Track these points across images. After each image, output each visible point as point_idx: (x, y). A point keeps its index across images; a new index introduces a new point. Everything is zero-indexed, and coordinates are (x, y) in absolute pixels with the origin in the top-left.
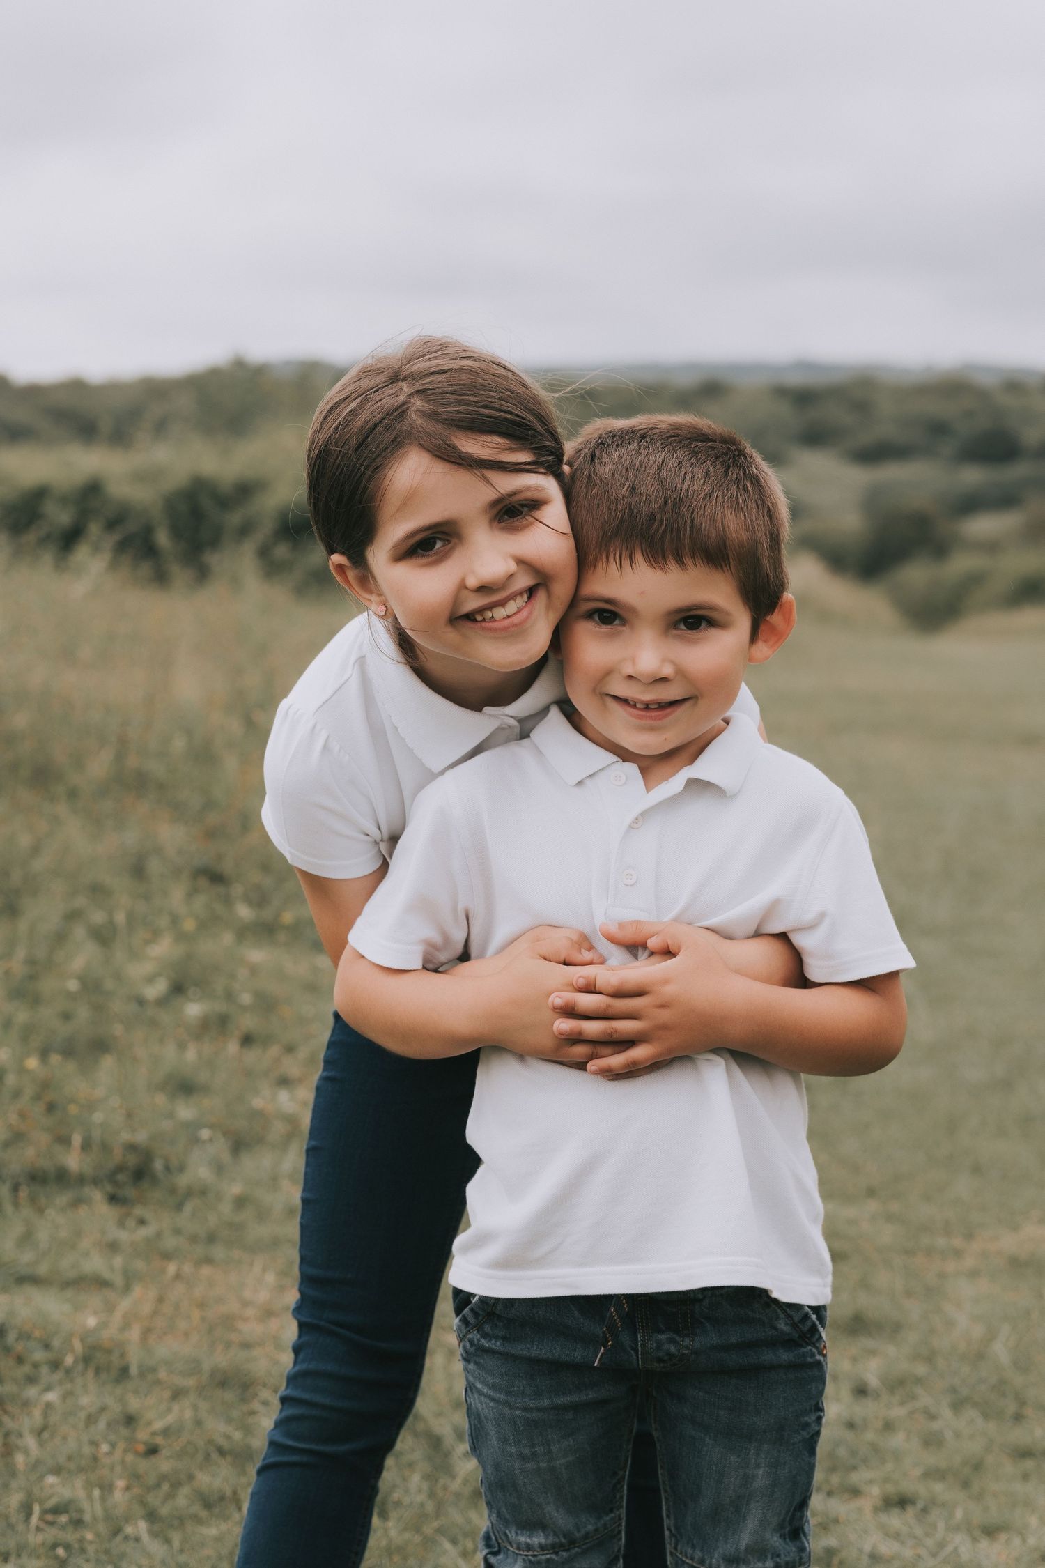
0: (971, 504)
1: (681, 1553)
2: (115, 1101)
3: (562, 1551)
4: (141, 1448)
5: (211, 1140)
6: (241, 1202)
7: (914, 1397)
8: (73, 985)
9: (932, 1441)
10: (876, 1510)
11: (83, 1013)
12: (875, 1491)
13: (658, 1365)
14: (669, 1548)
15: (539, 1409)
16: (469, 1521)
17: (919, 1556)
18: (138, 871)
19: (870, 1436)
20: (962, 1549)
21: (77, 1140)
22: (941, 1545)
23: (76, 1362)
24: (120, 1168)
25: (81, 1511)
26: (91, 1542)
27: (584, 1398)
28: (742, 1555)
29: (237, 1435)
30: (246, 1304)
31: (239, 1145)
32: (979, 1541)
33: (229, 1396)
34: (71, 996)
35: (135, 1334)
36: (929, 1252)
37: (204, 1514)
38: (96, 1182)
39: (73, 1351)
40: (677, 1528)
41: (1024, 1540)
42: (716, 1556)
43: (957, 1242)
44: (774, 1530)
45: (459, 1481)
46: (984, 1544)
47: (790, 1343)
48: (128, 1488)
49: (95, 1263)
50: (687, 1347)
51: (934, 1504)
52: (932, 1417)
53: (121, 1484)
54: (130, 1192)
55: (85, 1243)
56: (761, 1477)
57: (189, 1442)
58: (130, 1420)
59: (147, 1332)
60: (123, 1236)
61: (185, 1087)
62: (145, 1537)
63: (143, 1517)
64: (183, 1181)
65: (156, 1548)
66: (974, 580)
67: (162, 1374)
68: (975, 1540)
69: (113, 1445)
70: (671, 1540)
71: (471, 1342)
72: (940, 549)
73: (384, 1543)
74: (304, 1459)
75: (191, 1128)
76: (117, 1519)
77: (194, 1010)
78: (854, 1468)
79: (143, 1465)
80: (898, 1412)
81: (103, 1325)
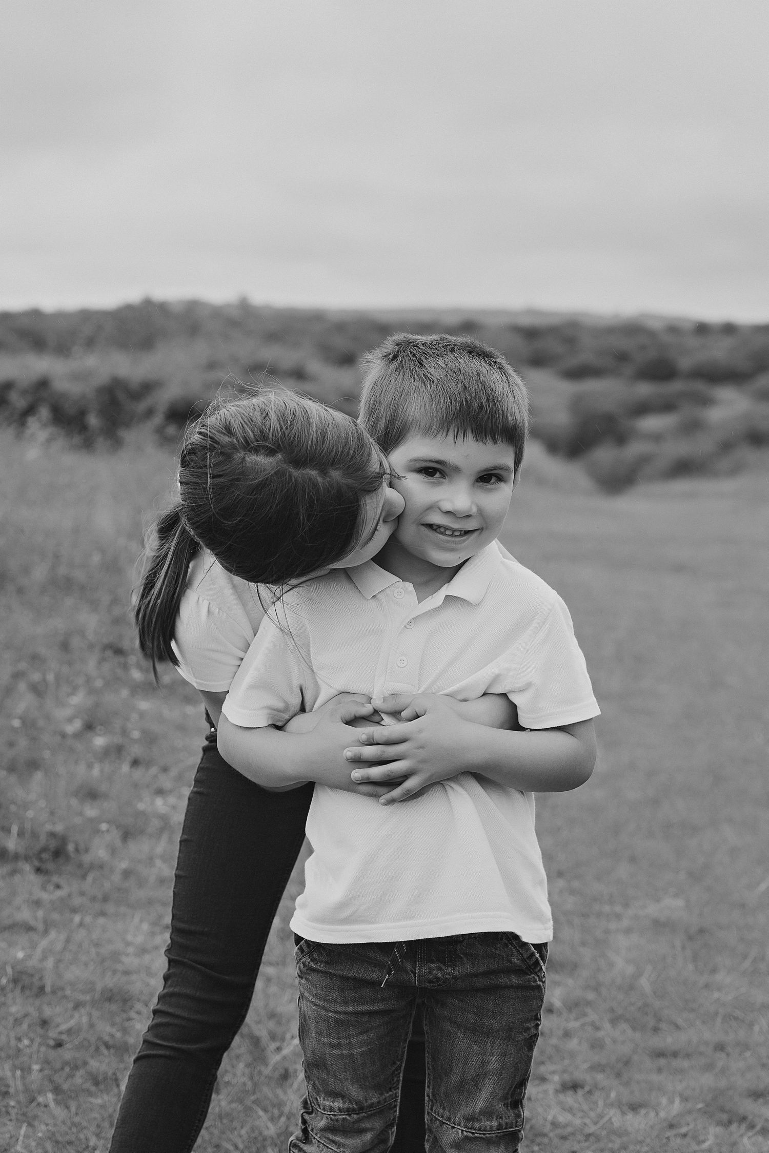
0: (642, 409)
1: (435, 1113)
2: (42, 803)
3: (354, 1114)
4: (52, 1043)
5: (108, 831)
6: (127, 874)
7: (585, 1015)
8: (16, 723)
9: (596, 1045)
10: (557, 1091)
11: (23, 742)
12: (556, 1078)
13: (429, 985)
14: (427, 1109)
15: (345, 1013)
16: (277, 1096)
17: (585, 1124)
18: (65, 646)
19: (554, 1041)
20: (614, 1120)
21: (15, 829)
22: (601, 1116)
23: (8, 982)
24: (44, 850)
25: (8, 1086)
26: (13, 1107)
27: (376, 1008)
28: (477, 1116)
29: (118, 1035)
30: (128, 944)
31: (127, 835)
32: (626, 1114)
33: (114, 1007)
34: (14, 730)
35: (50, 963)
36: (599, 915)
37: (93, 1089)
38: (27, 858)
39: (6, 975)
40: (433, 1095)
41: (657, 1114)
42: (459, 1116)
43: (618, 909)
44: (500, 1099)
45: (270, 1068)
46: (630, 1116)
47: (519, 972)
48: (41, 1070)
49: (25, 915)
50: (449, 974)
51: (597, 1088)
52: (597, 1028)
53: (36, 1067)
54: (50, 866)
55: (18, 900)
56: (494, 1063)
57: (85, 1039)
58: (44, 1023)
59: (59, 961)
60: (45, 896)
61: (92, 795)
62: (52, 1105)
63: (51, 1091)
64: (87, 859)
65: (59, 1112)
66: (644, 460)
67: (68, 992)
68: (624, 1113)
69: (32, 1040)
70: (429, 1103)
71: (304, 964)
72: (621, 439)
73: (217, 1110)
74: (168, 1053)
75: (93, 823)
76: (33, 1091)
77: (99, 741)
78: (543, 1063)
79: (52, 1054)
80: (573, 1025)
81: (28, 957)
